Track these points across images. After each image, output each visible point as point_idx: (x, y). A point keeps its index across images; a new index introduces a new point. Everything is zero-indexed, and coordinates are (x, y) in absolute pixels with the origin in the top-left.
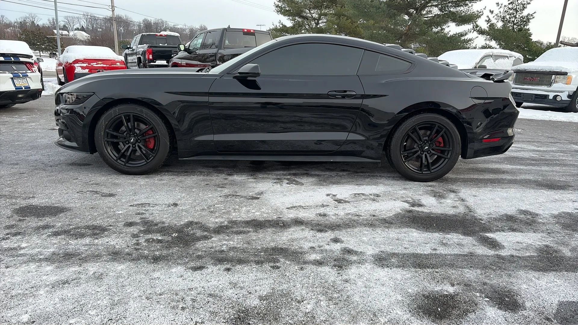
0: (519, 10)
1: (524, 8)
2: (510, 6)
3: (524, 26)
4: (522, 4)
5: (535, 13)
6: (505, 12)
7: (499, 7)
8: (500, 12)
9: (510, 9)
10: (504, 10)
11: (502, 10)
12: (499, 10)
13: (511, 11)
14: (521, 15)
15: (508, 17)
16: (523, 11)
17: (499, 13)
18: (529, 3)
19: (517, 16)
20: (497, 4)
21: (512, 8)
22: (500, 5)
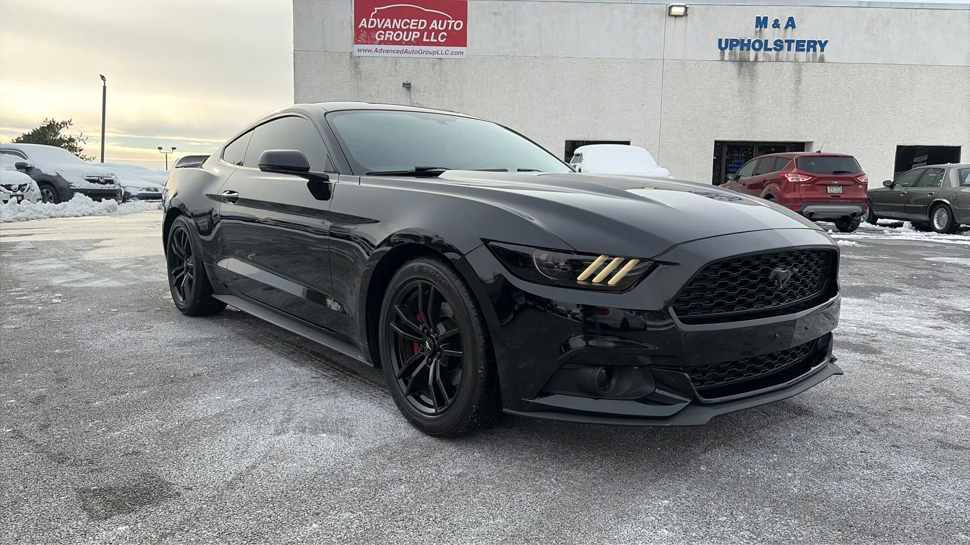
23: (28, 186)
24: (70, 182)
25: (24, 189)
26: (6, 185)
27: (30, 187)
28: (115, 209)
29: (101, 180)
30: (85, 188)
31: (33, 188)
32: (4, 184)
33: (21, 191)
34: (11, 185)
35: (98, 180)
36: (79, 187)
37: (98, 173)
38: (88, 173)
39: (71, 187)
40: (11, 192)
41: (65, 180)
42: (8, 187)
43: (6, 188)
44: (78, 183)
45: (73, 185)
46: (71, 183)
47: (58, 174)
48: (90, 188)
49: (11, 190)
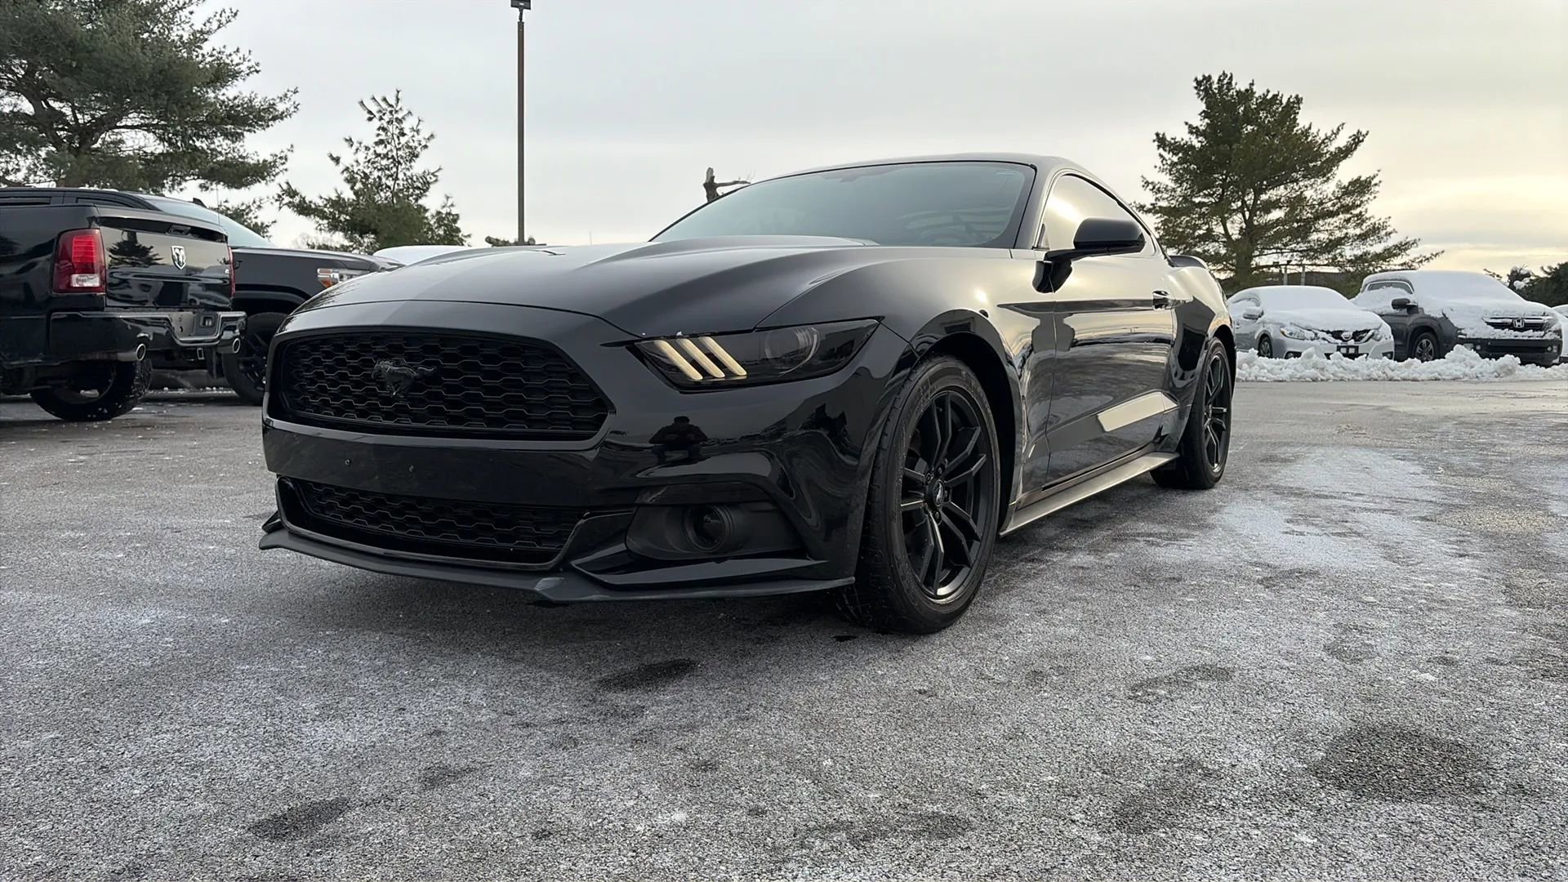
0: (402, 161)
1: (414, 156)
2: (381, 150)
3: (416, 200)
4: (409, 147)
5: (440, 169)
6: (369, 161)
7: (354, 148)
8: (357, 161)
9: (378, 155)
10: (366, 158)
11: (361, 156)
12: (355, 158)
13: (384, 162)
14: (408, 174)
15: (376, 174)
16: (413, 164)
17: (355, 164)
18: (426, 147)
19: (401, 176)
20: (346, 140)
21: (386, 156)
22: (356, 145)
23: (1370, 333)
24: (1460, 327)
25: (1362, 338)
26: (1335, 332)
27: (1373, 334)
28: (1510, 372)
29: (1517, 324)
30: (1483, 337)
31: (1379, 337)
32: (1331, 330)
33: (1356, 341)
34: (1342, 332)
35: (1512, 323)
36: (1474, 335)
37: (1514, 312)
38: (1494, 312)
39: (1460, 336)
40: (1339, 341)
41: (1452, 324)
42: (1337, 334)
43: (1333, 337)
44: (1472, 329)
45: (1463, 332)
46: (1461, 329)
47: (1444, 314)
48: (1492, 337)
49: (1341, 339)
